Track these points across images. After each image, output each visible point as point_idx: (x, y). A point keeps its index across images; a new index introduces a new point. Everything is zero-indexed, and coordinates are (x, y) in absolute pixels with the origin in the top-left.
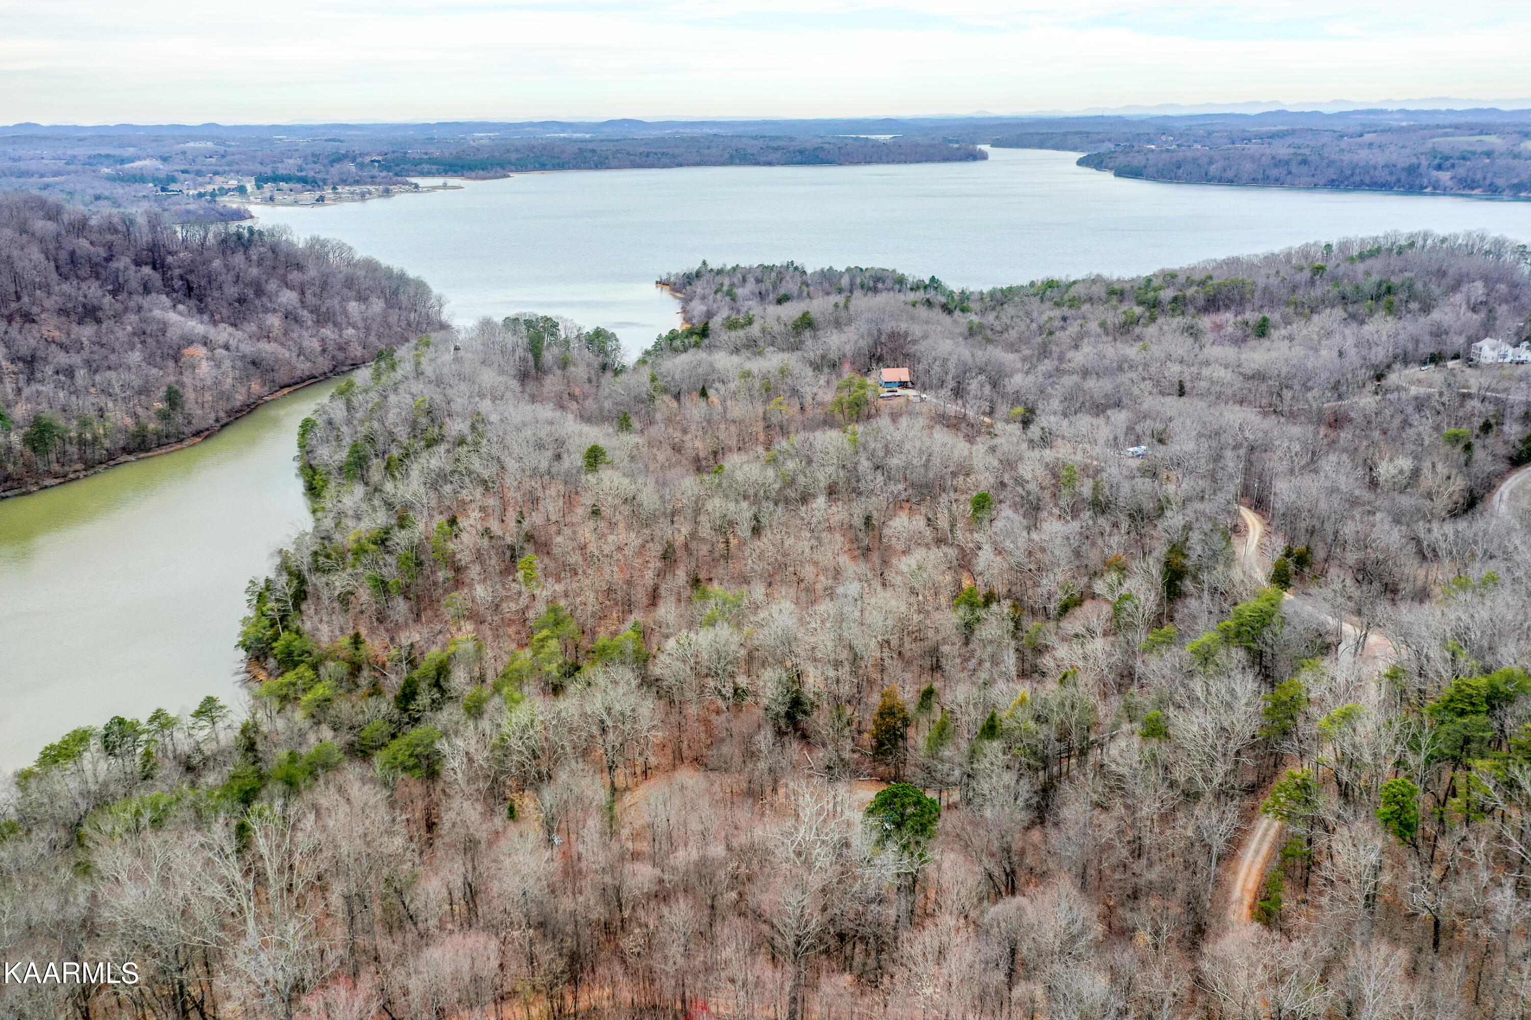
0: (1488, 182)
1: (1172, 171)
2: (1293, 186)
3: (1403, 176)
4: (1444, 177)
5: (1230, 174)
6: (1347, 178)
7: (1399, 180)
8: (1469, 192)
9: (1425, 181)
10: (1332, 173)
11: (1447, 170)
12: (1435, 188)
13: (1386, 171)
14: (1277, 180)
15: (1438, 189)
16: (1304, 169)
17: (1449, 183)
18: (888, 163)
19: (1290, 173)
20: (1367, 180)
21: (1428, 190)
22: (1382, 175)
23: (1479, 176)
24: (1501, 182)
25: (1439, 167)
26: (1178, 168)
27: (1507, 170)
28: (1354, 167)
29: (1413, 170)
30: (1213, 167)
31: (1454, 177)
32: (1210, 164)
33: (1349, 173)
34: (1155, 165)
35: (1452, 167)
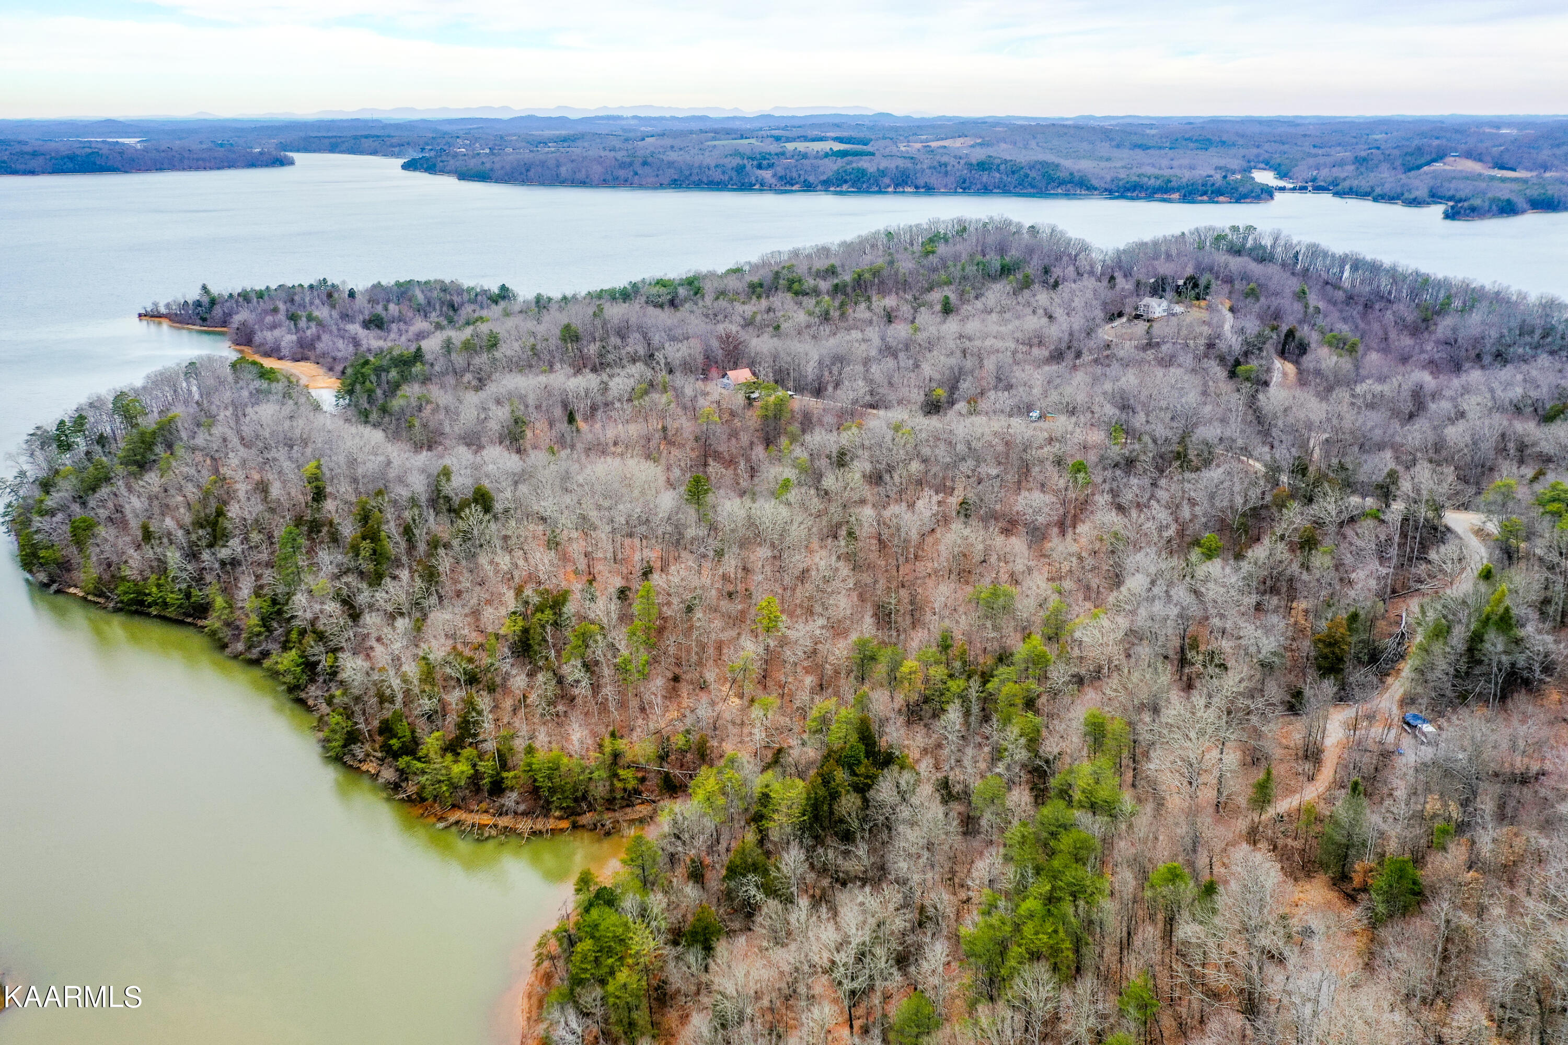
0: (802, 179)
1: (521, 174)
2: (642, 187)
3: (734, 174)
4: (767, 175)
5: (581, 175)
6: (687, 178)
7: (731, 179)
8: (788, 187)
9: (753, 179)
10: (671, 173)
11: (766, 169)
12: (762, 185)
13: (719, 170)
15: (763, 187)
16: (647, 170)
17: (773, 181)
18: (184, 169)
19: (636, 174)
20: (705, 179)
21: (757, 187)
22: (717, 176)
23: (795, 175)
24: (811, 179)
25: (760, 167)
26: (528, 170)
27: (815, 168)
28: (691, 167)
29: (740, 169)
30: (563, 170)
31: (774, 175)
32: (558, 166)
33: (687, 173)
34: (502, 168)
35: (770, 166)
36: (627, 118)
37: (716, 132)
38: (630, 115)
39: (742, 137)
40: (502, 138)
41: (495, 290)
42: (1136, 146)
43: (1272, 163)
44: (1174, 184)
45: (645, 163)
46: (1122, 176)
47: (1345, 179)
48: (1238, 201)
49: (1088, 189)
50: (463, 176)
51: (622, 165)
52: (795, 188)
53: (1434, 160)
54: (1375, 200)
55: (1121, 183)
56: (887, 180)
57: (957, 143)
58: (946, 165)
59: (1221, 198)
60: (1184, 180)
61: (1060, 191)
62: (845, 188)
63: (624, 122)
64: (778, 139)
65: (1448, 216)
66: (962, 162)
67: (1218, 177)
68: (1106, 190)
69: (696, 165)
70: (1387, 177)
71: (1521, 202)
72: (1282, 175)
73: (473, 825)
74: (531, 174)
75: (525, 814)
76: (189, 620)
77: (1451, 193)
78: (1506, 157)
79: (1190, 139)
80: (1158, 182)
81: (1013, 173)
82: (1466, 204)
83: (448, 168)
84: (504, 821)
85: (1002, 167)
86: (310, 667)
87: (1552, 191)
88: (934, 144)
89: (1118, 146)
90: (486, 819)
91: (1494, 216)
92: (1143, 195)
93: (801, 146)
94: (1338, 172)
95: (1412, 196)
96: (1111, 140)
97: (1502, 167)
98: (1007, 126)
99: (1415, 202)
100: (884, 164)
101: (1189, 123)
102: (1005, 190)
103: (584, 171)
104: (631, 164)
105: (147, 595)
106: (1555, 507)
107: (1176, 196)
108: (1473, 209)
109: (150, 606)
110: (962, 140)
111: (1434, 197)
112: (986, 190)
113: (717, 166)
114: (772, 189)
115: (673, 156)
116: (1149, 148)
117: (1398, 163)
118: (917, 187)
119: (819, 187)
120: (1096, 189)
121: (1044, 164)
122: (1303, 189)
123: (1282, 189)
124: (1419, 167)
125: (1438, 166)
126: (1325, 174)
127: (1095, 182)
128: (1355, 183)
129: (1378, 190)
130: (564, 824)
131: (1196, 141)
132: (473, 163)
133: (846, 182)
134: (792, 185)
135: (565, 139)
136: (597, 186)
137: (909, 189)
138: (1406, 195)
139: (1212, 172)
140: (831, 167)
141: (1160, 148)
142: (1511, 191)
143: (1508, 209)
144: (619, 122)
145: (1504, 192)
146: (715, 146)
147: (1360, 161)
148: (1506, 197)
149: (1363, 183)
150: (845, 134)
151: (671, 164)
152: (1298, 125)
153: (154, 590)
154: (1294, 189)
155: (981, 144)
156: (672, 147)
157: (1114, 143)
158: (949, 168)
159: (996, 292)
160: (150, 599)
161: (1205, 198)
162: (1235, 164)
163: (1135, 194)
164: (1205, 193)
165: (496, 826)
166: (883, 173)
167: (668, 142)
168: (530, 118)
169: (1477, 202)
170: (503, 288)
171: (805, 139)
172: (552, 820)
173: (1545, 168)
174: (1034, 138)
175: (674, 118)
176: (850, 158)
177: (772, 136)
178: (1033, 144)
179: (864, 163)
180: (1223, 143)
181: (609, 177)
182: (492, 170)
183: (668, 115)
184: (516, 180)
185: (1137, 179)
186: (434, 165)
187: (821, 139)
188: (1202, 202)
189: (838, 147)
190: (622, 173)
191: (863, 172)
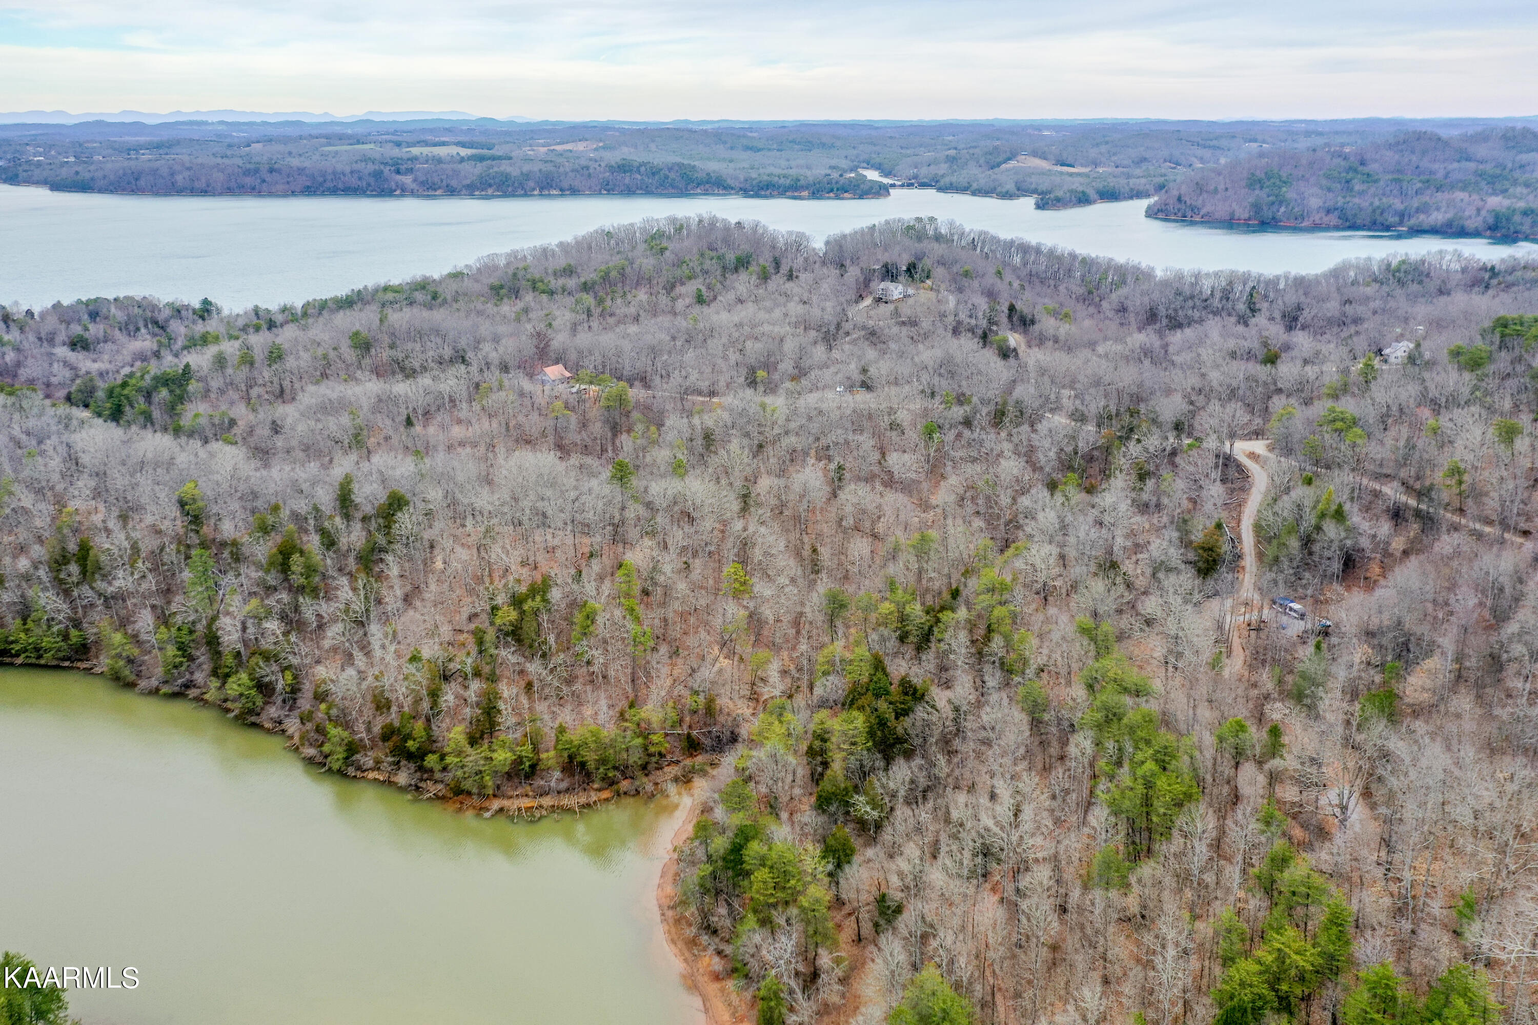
0: (445, 184)
2: (271, 194)
3: (372, 181)
4: (407, 180)
5: (202, 184)
6: (321, 184)
7: (369, 185)
9: (393, 185)
10: (301, 180)
11: (405, 174)
12: (403, 190)
13: (355, 176)
14: (254, 189)
15: (404, 192)
16: (275, 177)
17: (414, 186)
19: (264, 181)
20: (340, 186)
21: (398, 192)
22: (354, 181)
23: (436, 179)
24: (454, 183)
25: (398, 172)
26: (137, 179)
27: (456, 173)
28: (323, 174)
29: (378, 175)
30: (179, 178)
31: (415, 180)
32: (172, 174)
33: (321, 179)
34: (105, 177)
35: (410, 171)
36: (213, 123)
37: (327, 137)
38: (215, 119)
39: (358, 142)
40: (80, 145)
41: (196, 304)
42: (747, 148)
43: (872, 162)
44: (802, 182)
45: (271, 171)
46: (754, 175)
47: (943, 176)
48: (861, 197)
49: (725, 188)
50: (56, 186)
51: (247, 173)
52: (438, 192)
53: (1010, 159)
54: (974, 194)
55: (754, 183)
56: (531, 184)
57: (580, 147)
58: (587, 168)
59: (846, 195)
60: (811, 179)
61: (699, 191)
62: (490, 191)
63: (210, 128)
64: (398, 144)
65: (1040, 206)
66: (603, 164)
67: (835, 175)
68: (741, 189)
69: (329, 171)
70: (975, 173)
71: (1092, 194)
72: (887, 174)
73: (519, 809)
74: (142, 183)
75: (567, 790)
76: (67, 664)
77: (1033, 186)
78: (1065, 155)
79: (793, 141)
80: (788, 182)
81: (654, 174)
82: (1052, 196)
83: (35, 179)
84: (547, 801)
85: (643, 169)
86: (265, 688)
87: (1112, 183)
88: (559, 148)
89: (732, 148)
90: (525, 803)
91: (1074, 206)
92: (776, 193)
93: (426, 150)
94: (933, 170)
95: (1004, 190)
96: (725, 143)
97: (1063, 165)
98: (618, 130)
99: (1007, 196)
100: (526, 168)
101: (783, 126)
102: (648, 191)
103: (203, 180)
104: (257, 171)
105: (12, 642)
106: (1339, 425)
107: (805, 193)
108: (1058, 200)
109: (17, 655)
110: (584, 144)
111: (1021, 191)
112: (629, 192)
113: (352, 172)
114: (413, 194)
115: (295, 162)
116: (759, 150)
117: (982, 161)
118: (561, 190)
119: (464, 192)
120: (732, 188)
121: (680, 165)
122: (910, 185)
123: (893, 186)
124: (999, 165)
125: (1013, 163)
126: (925, 172)
127: (730, 182)
128: (954, 179)
129: (975, 186)
130: (605, 794)
131: (799, 143)
132: (64, 172)
133: (490, 186)
134: (435, 190)
135: (158, 146)
136: (221, 194)
137: (555, 192)
138: (999, 189)
139: (829, 172)
140: (473, 171)
141: (769, 150)
142: (1081, 184)
143: (1083, 200)
144: (203, 128)
145: (1077, 184)
146: (336, 153)
147: (951, 160)
148: (1080, 189)
149: (960, 178)
150: (460, 139)
151: (301, 171)
152: (877, 128)
153: (22, 635)
154: (902, 186)
155: (604, 148)
156: (290, 153)
157: (728, 145)
158: (591, 171)
159: (743, 283)
160: (17, 647)
161: (832, 195)
162: (844, 164)
163: (768, 192)
164: (832, 191)
165: (541, 806)
166: (527, 176)
167: (280, 148)
168: (99, 123)
169: (1060, 194)
170: (206, 302)
171: (426, 144)
172: (592, 793)
173: (1096, 164)
174: (653, 141)
175: (265, 123)
176: (489, 162)
177: (390, 141)
178: (653, 147)
179: (505, 167)
180: (823, 145)
181: (233, 184)
182: (92, 179)
183: (258, 120)
184: (124, 190)
185: (769, 178)
186: (17, 176)
187: (443, 144)
188: (829, 198)
189: (464, 152)
190: (248, 181)
191: (507, 176)
